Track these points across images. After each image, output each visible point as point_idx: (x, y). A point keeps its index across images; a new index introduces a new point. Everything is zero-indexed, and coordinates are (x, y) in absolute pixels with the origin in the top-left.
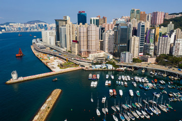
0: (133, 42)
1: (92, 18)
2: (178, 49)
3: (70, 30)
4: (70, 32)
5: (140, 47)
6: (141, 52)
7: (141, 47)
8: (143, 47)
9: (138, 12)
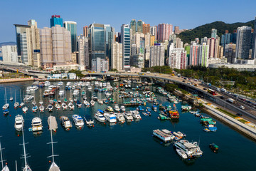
0: (114, 50)
1: (66, 22)
2: (175, 61)
3: (31, 36)
4: (31, 39)
5: (124, 57)
6: (127, 65)
7: (127, 57)
8: (128, 57)
9: (140, 23)
